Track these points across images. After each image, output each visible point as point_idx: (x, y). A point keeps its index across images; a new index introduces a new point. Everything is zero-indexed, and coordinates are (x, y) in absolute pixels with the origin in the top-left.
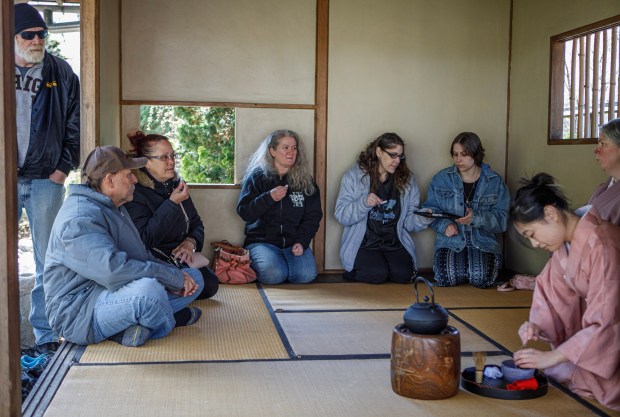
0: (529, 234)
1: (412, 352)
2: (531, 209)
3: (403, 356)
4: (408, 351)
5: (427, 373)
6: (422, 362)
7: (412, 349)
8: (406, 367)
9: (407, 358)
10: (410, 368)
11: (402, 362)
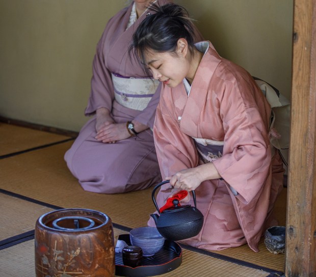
0: (157, 64)
1: (78, 251)
2: (166, 38)
3: (67, 258)
4: (73, 252)
5: (96, 270)
6: (90, 260)
7: (79, 248)
8: (72, 269)
9: (72, 259)
10: (78, 269)
11: (67, 265)
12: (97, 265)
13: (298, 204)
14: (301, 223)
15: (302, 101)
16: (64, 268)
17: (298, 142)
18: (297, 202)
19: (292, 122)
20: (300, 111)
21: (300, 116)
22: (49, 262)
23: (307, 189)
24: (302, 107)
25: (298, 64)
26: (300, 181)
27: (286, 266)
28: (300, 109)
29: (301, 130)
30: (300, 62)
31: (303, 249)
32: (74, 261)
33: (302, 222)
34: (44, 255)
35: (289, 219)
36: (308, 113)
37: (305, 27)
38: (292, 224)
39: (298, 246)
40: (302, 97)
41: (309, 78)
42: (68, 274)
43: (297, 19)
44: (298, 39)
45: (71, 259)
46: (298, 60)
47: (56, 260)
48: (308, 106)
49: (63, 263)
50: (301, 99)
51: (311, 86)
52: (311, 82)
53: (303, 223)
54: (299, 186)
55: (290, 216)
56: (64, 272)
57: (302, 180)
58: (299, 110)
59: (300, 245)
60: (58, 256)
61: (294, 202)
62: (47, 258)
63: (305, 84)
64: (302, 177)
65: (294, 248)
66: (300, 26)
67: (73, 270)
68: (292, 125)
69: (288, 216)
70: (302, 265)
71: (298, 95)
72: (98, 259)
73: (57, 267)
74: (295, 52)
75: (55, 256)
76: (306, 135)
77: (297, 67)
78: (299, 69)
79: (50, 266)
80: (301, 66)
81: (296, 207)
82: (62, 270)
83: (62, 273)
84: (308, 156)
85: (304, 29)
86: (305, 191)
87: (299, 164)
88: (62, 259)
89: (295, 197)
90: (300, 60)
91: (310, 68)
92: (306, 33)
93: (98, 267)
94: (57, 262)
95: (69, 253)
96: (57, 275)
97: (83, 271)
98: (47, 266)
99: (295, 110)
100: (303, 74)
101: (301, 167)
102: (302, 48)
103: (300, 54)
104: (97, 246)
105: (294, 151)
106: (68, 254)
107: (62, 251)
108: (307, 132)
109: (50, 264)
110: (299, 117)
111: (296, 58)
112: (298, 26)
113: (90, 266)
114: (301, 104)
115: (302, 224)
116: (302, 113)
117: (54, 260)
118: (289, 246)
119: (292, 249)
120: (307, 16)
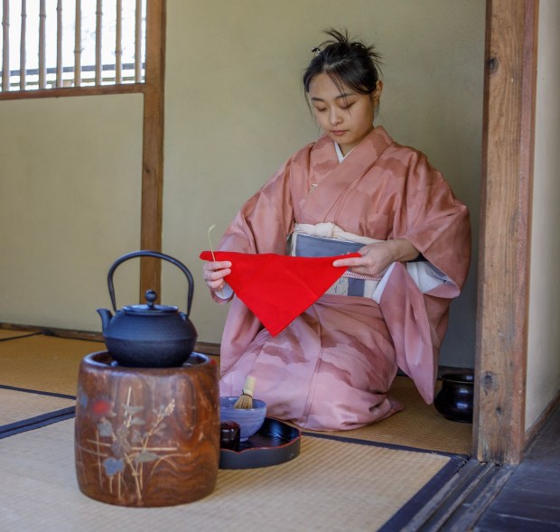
1: (172, 406)
3: (150, 420)
4: (162, 407)
5: (200, 444)
6: (192, 423)
7: (174, 401)
8: (159, 442)
9: (161, 422)
10: (170, 442)
11: (150, 434)
12: (201, 436)
13: (500, 334)
14: (506, 365)
15: (506, 165)
16: (144, 441)
17: (499, 232)
18: (499, 331)
19: (487, 201)
20: (503, 182)
21: (503, 188)
22: (115, 432)
23: (517, 307)
24: (506, 175)
25: (497, 106)
26: (504, 295)
27: (480, 442)
28: (503, 178)
29: (504, 212)
30: (501, 104)
31: (511, 410)
32: (163, 426)
33: (509, 362)
34: (103, 420)
35: (483, 361)
36: (517, 183)
37: (511, 46)
38: (489, 370)
39: (502, 405)
40: (507, 159)
41: (519, 125)
42: (151, 452)
43: (495, 36)
44: (497, 68)
45: (158, 421)
46: (498, 101)
47: (128, 426)
48: (517, 171)
49: (143, 429)
50: (503, 161)
51: (522, 138)
52: (522, 133)
53: (511, 365)
54: (502, 303)
55: (486, 355)
56: (145, 449)
57: (508, 294)
58: (500, 180)
59: (506, 404)
60: (132, 418)
61: (493, 332)
62: (110, 425)
63: (511, 137)
64: (507, 288)
65: (495, 410)
66: (502, 45)
67: (162, 443)
68: (487, 205)
69: (483, 356)
70: (509, 437)
71: (499, 157)
72: (204, 422)
73: (129, 439)
74: (492, 88)
75: (126, 419)
76: (514, 219)
77: (497, 112)
78: (501, 115)
79: (115, 439)
80: (504, 109)
81: (497, 339)
82: (140, 445)
83: (140, 451)
84: (518, 252)
85: (509, 49)
86: (514, 311)
87: (501, 268)
88: (142, 422)
89: (495, 323)
90: (503, 99)
91: (520, 110)
92: (513, 54)
93: (203, 439)
94: (130, 428)
95: (155, 411)
96: (128, 454)
97: (178, 445)
98: (109, 440)
99: (493, 180)
100: (507, 122)
101: (506, 272)
102: (506, 80)
103: (502, 91)
104: (202, 398)
105: (493, 248)
106: (152, 413)
107: (141, 408)
108: (516, 213)
109: (116, 435)
110: (500, 192)
111: (495, 98)
112: (499, 47)
113: (191, 435)
114: (503, 170)
115: (509, 366)
116: (506, 183)
117: (124, 427)
118: (484, 407)
119: (489, 411)
120: (514, 29)
